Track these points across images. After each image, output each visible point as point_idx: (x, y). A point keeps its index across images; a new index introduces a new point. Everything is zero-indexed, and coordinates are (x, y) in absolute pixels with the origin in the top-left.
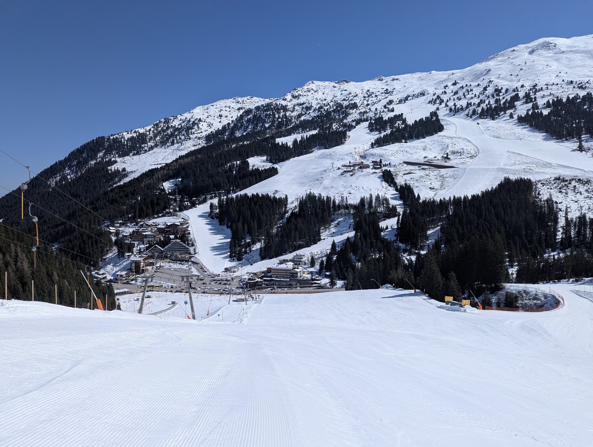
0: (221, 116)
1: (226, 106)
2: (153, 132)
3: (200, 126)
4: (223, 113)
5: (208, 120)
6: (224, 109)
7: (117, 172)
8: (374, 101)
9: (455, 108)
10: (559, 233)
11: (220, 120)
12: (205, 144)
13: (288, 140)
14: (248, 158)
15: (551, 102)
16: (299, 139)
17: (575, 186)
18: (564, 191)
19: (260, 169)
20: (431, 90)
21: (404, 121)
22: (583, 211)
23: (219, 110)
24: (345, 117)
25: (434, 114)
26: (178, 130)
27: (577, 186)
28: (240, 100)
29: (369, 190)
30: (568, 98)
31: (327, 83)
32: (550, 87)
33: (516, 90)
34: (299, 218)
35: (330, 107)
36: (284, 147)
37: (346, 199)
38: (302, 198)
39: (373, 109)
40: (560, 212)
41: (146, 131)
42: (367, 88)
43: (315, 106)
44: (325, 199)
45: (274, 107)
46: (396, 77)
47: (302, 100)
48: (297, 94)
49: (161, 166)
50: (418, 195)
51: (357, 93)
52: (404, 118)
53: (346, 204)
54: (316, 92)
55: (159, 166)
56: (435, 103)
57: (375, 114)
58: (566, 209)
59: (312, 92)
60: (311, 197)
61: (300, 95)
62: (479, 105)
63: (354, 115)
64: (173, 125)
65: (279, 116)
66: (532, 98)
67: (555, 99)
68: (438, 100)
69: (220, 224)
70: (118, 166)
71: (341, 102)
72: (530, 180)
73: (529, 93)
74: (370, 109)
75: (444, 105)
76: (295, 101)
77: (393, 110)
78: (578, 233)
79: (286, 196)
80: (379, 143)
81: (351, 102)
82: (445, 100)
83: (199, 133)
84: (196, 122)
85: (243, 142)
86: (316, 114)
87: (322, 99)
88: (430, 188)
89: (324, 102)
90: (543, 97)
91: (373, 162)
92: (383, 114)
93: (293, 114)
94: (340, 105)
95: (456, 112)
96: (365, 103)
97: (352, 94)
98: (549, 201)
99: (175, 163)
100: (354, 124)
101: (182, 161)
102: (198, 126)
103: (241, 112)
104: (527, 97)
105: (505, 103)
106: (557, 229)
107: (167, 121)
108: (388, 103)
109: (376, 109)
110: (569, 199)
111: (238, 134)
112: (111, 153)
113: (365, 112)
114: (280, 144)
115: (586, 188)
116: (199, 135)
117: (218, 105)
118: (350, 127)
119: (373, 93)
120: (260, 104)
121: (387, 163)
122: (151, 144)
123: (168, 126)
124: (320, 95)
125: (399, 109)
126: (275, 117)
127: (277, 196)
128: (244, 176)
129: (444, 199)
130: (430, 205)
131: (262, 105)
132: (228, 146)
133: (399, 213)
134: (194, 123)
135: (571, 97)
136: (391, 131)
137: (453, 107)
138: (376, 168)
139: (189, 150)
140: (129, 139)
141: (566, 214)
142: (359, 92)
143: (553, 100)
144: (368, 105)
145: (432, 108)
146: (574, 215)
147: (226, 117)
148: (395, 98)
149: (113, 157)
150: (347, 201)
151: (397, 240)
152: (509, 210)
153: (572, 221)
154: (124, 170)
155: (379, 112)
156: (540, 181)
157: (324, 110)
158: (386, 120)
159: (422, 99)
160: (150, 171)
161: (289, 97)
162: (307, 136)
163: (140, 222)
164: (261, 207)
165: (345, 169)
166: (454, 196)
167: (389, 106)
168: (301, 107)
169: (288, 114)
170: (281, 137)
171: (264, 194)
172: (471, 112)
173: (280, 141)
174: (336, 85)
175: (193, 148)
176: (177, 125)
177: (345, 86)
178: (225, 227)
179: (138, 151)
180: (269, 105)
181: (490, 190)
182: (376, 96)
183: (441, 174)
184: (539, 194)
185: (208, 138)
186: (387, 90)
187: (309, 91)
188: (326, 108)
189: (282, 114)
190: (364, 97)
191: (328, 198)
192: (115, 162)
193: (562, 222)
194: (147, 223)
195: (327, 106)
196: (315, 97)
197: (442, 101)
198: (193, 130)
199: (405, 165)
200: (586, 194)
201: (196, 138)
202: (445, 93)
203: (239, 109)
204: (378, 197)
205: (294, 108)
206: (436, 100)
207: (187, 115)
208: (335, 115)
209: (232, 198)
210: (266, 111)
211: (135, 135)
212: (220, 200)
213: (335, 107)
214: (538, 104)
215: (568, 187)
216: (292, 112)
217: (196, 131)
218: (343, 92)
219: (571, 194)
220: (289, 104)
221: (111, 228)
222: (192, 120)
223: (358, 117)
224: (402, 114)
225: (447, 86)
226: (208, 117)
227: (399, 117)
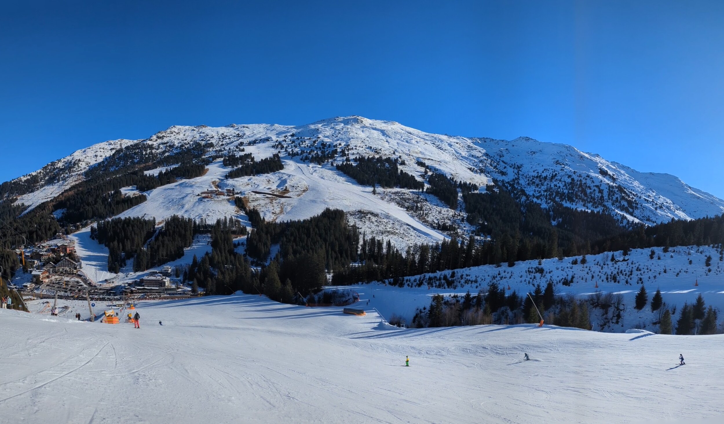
0: (96, 156)
1: (100, 148)
2: (43, 173)
3: (80, 165)
4: (99, 154)
5: (86, 160)
6: (99, 150)
7: (18, 206)
8: (228, 142)
9: (292, 153)
10: (359, 250)
11: (96, 159)
12: (85, 178)
13: (155, 172)
14: (120, 188)
15: (358, 158)
16: (164, 172)
17: (370, 217)
18: (363, 220)
19: (131, 197)
20: (274, 138)
21: (253, 159)
22: (374, 235)
23: (95, 151)
24: (202, 154)
25: (276, 156)
26: (63, 170)
27: (371, 217)
28: (112, 142)
29: (224, 214)
30: (368, 157)
31: (187, 127)
32: (358, 148)
33: (336, 146)
34: (165, 236)
35: (190, 145)
36: (152, 177)
37: (205, 220)
38: (168, 219)
39: (227, 148)
40: (360, 235)
41: (37, 174)
42: (221, 132)
43: (176, 144)
44: (187, 219)
45: (142, 147)
46: (246, 125)
47: (165, 140)
48: (161, 135)
49: (50, 199)
50: (264, 218)
51: (213, 135)
52: (252, 156)
53: (205, 225)
54: (178, 133)
55: (49, 200)
56: (277, 148)
57: (228, 152)
58: (364, 233)
59: (174, 134)
60: (175, 219)
61: (164, 137)
62: (310, 153)
63: (211, 152)
64: (58, 166)
65: (146, 153)
66: (346, 154)
67: (361, 157)
68: (279, 145)
69: (100, 243)
70: (19, 202)
71: (200, 142)
72: (343, 211)
73: (344, 150)
74: (224, 148)
75: (284, 150)
76: (159, 141)
77: (243, 150)
78: (370, 250)
79: (154, 218)
80: (231, 175)
81: (208, 142)
82: (285, 146)
83: (79, 171)
84: (76, 162)
85: (116, 175)
86: (179, 151)
87: (183, 139)
88: (273, 213)
89: (185, 142)
90: (353, 154)
91: (227, 190)
92: (235, 152)
93: (158, 151)
94: (199, 144)
95: (293, 156)
96: (221, 143)
97: (209, 136)
98: (354, 226)
99: (61, 196)
100: (211, 159)
101: (65, 194)
102: (78, 165)
103: (114, 151)
104: (343, 152)
105: (328, 154)
106: (358, 247)
107: (53, 164)
108: (239, 145)
109: (230, 148)
110: (366, 226)
111: (112, 169)
112: (13, 193)
113: (221, 151)
114: (148, 175)
115: (376, 219)
116: (79, 173)
117: (94, 148)
118: (208, 162)
119: (227, 136)
120: (129, 144)
121: (239, 191)
122: (42, 182)
123: (54, 168)
124: (181, 136)
125: (248, 150)
126: (143, 154)
127: (147, 219)
128: (118, 203)
129: (283, 221)
130: (272, 225)
131: (131, 145)
132: (103, 180)
133: (248, 232)
134: (75, 164)
135: (370, 157)
136: (242, 166)
137: (291, 152)
138: (229, 196)
139: (72, 184)
140: (25, 181)
141: (364, 236)
142: (214, 134)
143: (359, 157)
144: (222, 145)
145: (275, 151)
146: (368, 237)
147: (101, 156)
148: (245, 141)
149: (15, 196)
150: (206, 222)
151: (246, 254)
152: (329, 232)
153: (367, 241)
154: (23, 204)
155: (232, 150)
156: (349, 212)
157: (185, 148)
158: (237, 157)
159: (267, 144)
160: (42, 204)
161: (154, 137)
162: (170, 169)
163: (38, 245)
164: (133, 226)
165: (204, 195)
166: (291, 220)
167: (240, 147)
168: (165, 145)
169: (153, 151)
170: (148, 170)
171: (136, 217)
172: (304, 158)
173: (147, 173)
174: (195, 129)
175: (74, 183)
176: (61, 166)
177: (204, 130)
178: (103, 245)
179: (32, 189)
180: (136, 145)
181: (316, 216)
182: (229, 138)
183: (281, 202)
184: (348, 221)
185: (86, 174)
186: (238, 134)
187: (172, 133)
188: (186, 146)
189: (148, 151)
190: (220, 139)
191: (189, 219)
192: (16, 199)
193: (361, 242)
194: (43, 245)
195: (187, 144)
196: (177, 138)
197: (282, 147)
198: (74, 169)
199: (254, 194)
200: (376, 224)
201: (76, 175)
202: (285, 141)
203: (111, 149)
204: (231, 220)
205: (159, 147)
206: (278, 145)
207: (69, 158)
208: (195, 151)
209: (108, 222)
210: (134, 149)
211: (29, 177)
212: (98, 224)
213: (194, 146)
214: (350, 158)
215: (366, 217)
216: (157, 149)
217: (77, 169)
218: (202, 134)
219: (367, 222)
220: (155, 143)
221: (17, 250)
222: (73, 161)
223: (214, 154)
224: (251, 154)
225: (286, 136)
226: (86, 158)
227: (249, 156)
